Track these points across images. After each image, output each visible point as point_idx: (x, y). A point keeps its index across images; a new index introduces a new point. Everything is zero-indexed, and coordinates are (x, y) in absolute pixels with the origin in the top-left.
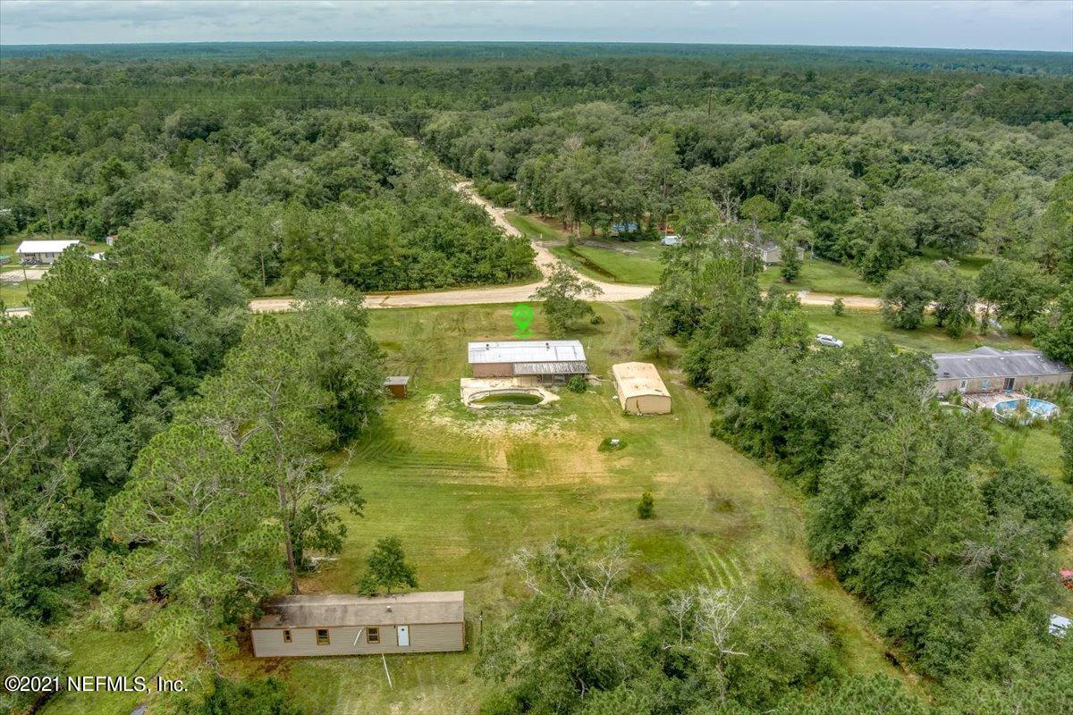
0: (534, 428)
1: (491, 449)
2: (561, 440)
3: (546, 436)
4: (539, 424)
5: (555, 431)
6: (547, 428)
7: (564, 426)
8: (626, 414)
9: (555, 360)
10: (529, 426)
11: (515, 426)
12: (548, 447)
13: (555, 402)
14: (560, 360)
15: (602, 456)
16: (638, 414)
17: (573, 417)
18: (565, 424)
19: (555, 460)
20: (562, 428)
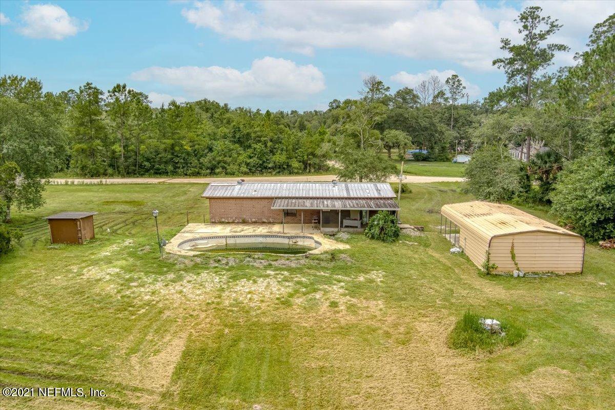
0: (284, 290)
1: (157, 331)
2: (345, 318)
3: (312, 306)
4: (299, 283)
5: (333, 296)
6: (315, 290)
7: (354, 290)
8: (489, 272)
9: (346, 195)
10: (275, 287)
11: (243, 287)
12: (310, 333)
13: (341, 252)
14: (352, 196)
15: (467, 363)
16: (515, 273)
17: (377, 276)
18: (359, 286)
19: (322, 369)
20: (352, 294)
